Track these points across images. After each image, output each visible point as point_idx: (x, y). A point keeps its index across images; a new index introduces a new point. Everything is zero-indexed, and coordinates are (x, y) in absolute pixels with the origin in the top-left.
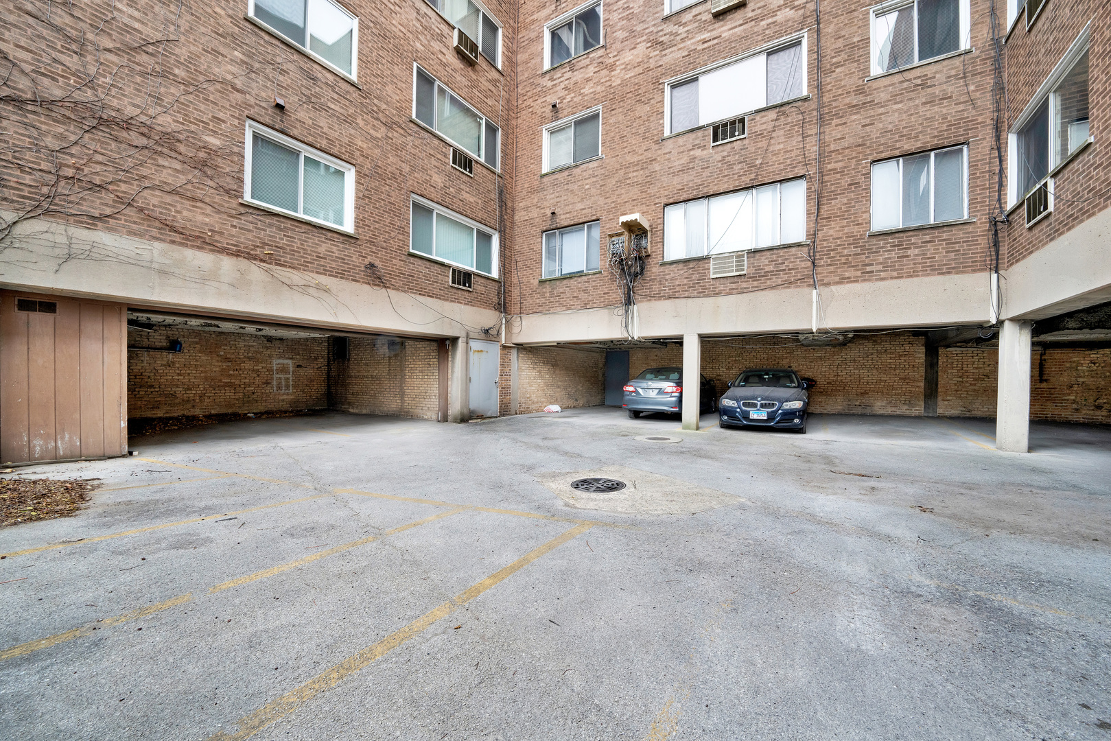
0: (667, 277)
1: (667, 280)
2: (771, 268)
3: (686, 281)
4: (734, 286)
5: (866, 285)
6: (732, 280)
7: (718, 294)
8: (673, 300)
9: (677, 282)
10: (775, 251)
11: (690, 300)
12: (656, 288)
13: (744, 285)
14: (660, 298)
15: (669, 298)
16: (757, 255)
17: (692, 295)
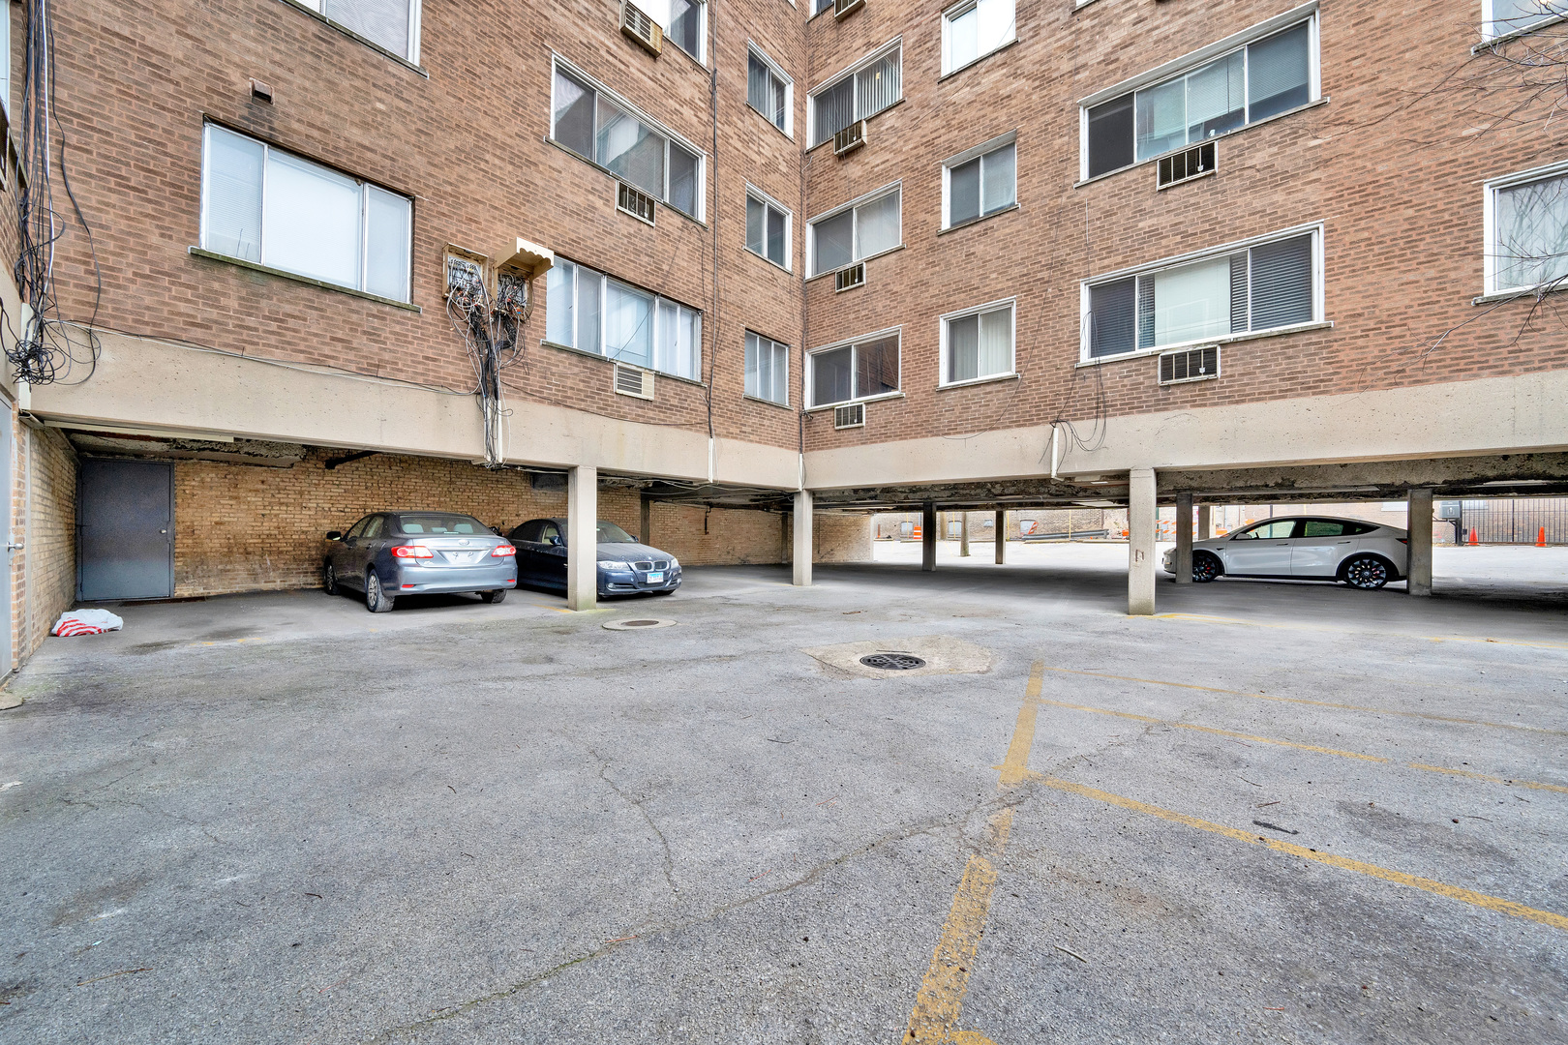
0: (554, 369)
1: (553, 374)
2: (675, 402)
3: (581, 386)
4: (640, 412)
5: (742, 443)
6: (638, 403)
7: (622, 418)
8: (563, 409)
9: (569, 383)
10: (679, 384)
11: (587, 416)
12: (535, 380)
13: (651, 414)
14: (543, 400)
15: (557, 403)
16: (664, 381)
17: (591, 409)
